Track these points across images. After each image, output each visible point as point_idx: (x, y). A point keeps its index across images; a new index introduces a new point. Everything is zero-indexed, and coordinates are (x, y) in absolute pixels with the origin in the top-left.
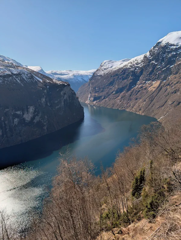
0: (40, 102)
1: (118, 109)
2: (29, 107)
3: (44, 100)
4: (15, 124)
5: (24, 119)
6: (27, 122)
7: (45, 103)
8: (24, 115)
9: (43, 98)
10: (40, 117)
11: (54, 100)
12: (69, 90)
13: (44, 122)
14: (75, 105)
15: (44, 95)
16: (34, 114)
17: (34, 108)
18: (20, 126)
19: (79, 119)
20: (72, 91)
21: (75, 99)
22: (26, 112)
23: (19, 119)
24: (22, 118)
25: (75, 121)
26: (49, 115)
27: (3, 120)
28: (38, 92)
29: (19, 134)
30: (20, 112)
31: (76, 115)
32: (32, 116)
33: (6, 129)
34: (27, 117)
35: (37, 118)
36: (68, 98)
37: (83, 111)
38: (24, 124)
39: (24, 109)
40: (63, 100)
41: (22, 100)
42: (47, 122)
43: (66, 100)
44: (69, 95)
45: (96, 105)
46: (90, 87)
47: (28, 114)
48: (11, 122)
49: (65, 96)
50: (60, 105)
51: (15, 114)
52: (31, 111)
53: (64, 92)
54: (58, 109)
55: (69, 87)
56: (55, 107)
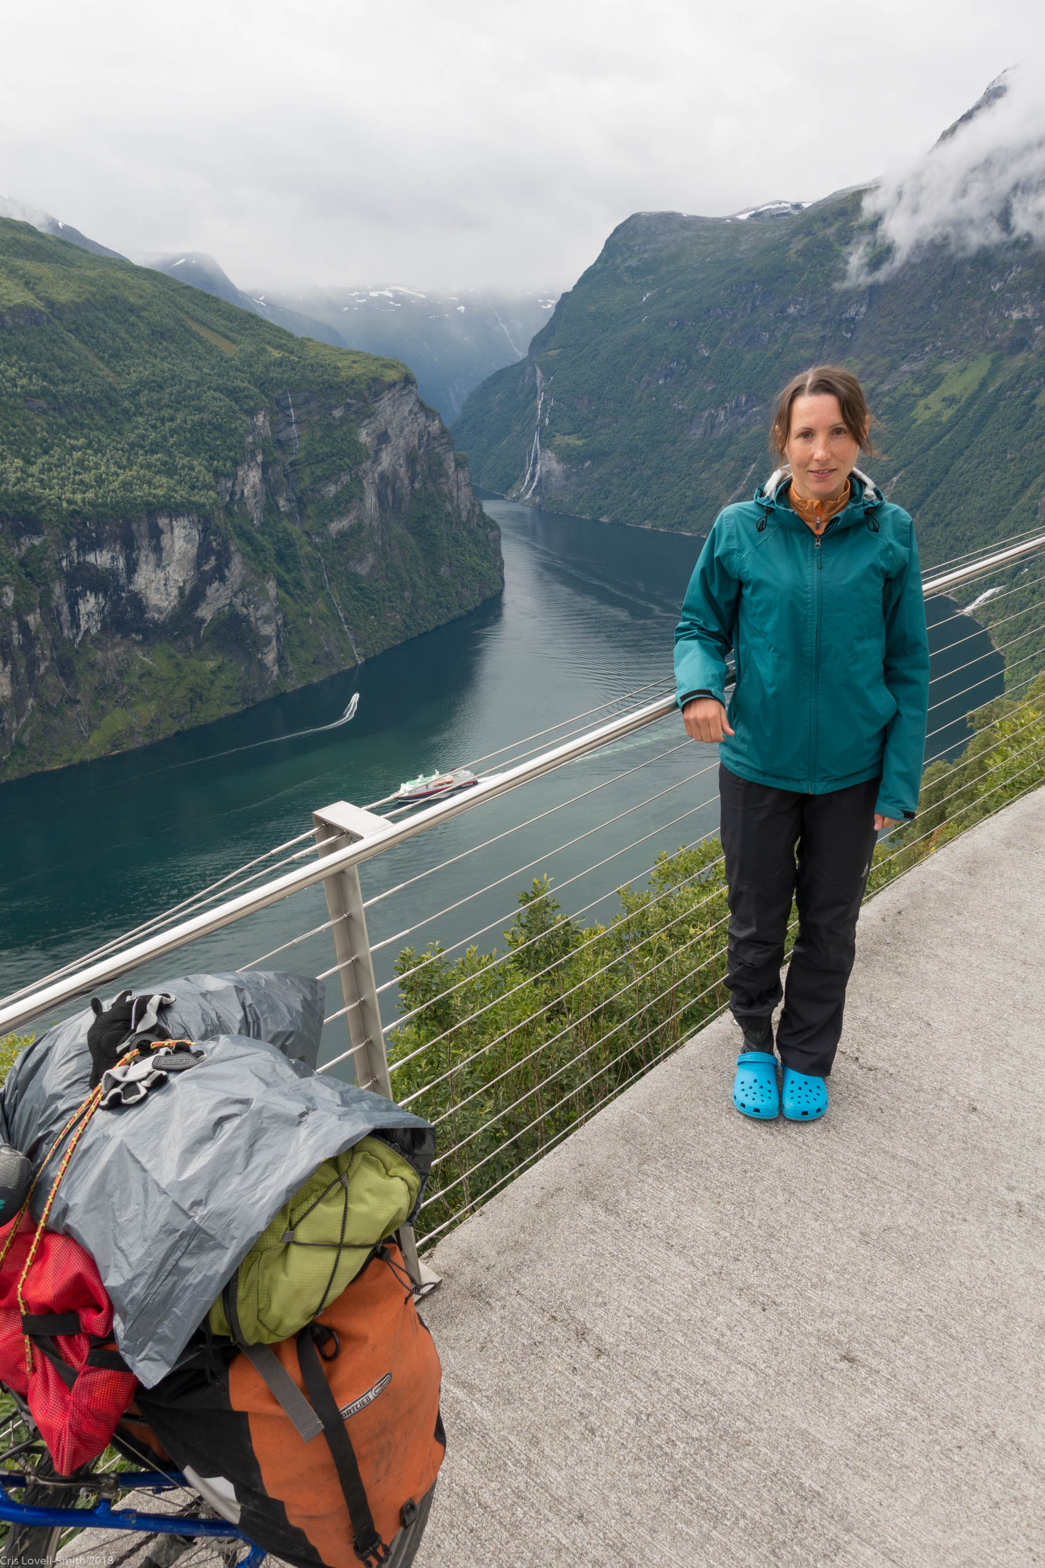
0: (233, 494)
2: (167, 521)
3: (255, 476)
4: (82, 629)
5: (138, 603)
6: (156, 615)
7: (264, 498)
8: (135, 571)
9: (249, 466)
10: (236, 587)
11: (318, 480)
12: (410, 412)
13: (259, 619)
14: (449, 514)
15: (254, 443)
16: (198, 569)
17: (195, 533)
18: (115, 646)
19: (473, 600)
20: (427, 417)
21: (445, 474)
22: (147, 556)
23: (105, 597)
24: (124, 595)
25: (451, 616)
26: (287, 577)
27: (13, 605)
28: (215, 428)
29: (116, 691)
30: (109, 556)
31: (455, 577)
32: (184, 582)
33: (33, 663)
34: (157, 589)
35: (217, 590)
36: (401, 466)
37: (498, 552)
38: (137, 631)
39: (136, 534)
40: (370, 476)
41: (121, 477)
42: (279, 616)
43: (391, 477)
44: (407, 443)
45: (577, 509)
46: (536, 393)
47: (164, 568)
48: (59, 614)
49: (384, 455)
50: (354, 513)
51: (84, 566)
52: (177, 548)
53: (377, 424)
54: (342, 534)
55: (407, 391)
56: (325, 525)
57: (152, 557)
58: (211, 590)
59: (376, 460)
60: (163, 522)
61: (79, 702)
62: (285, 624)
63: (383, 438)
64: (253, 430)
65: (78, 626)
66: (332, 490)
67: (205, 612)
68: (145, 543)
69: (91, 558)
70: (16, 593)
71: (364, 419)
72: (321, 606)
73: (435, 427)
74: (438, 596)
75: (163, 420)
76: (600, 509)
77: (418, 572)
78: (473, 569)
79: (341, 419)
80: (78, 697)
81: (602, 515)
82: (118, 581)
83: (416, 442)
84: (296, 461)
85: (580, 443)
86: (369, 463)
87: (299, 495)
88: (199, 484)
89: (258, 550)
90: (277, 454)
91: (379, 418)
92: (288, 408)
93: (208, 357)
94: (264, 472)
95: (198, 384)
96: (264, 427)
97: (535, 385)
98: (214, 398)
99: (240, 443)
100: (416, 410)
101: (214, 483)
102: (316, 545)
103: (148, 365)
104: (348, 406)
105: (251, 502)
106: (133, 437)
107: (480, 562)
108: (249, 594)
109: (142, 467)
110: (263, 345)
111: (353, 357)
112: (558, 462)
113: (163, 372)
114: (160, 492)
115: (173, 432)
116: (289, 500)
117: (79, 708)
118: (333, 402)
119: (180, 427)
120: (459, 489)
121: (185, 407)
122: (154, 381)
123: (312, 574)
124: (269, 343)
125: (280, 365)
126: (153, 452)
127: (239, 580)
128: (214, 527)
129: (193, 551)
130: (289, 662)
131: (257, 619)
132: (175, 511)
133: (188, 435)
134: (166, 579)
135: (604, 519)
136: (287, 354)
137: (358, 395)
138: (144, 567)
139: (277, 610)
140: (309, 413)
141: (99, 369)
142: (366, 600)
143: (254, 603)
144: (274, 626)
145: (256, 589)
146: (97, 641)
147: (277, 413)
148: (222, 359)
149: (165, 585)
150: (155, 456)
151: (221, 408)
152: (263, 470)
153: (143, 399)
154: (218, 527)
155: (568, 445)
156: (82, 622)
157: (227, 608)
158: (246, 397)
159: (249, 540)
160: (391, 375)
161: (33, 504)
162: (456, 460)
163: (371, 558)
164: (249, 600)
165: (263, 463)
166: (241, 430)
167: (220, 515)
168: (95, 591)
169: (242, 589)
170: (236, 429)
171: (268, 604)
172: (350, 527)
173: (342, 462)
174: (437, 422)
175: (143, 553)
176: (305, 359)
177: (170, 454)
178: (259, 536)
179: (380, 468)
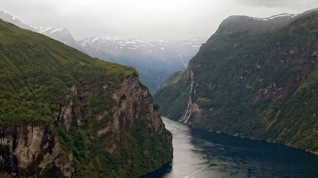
0: (59, 118)
1: (264, 141)
2: (31, 127)
3: (68, 111)
5: (16, 160)
6: (23, 165)
7: (72, 120)
8: (16, 147)
9: (67, 107)
10: (56, 156)
11: (94, 113)
12: (135, 87)
13: (65, 169)
14: (150, 128)
15: (70, 98)
16: (41, 148)
17: (42, 133)
19: (158, 165)
20: (142, 89)
21: (149, 112)
23: (3, 157)
24: (11, 156)
25: (148, 172)
26: (78, 152)
28: (55, 92)
30: (7, 140)
31: (151, 155)
32: (35, 152)
34: (24, 155)
35: (48, 157)
36: (130, 108)
37: (171, 145)
38: (15, 171)
39: (18, 132)
40: (117, 112)
41: (15, 110)
42: (73, 168)
43: (126, 113)
44: (133, 100)
45: (207, 127)
46: (191, 81)
47: (28, 146)
49: (123, 104)
50: (109, 127)
52: (34, 139)
53: (121, 91)
54: (103, 136)
55: (133, 79)
56: (96, 132)
57: (24, 142)
58: (45, 157)
59: (120, 106)
60: (29, 128)
62: (76, 172)
63: (124, 97)
64: (70, 93)
66: (100, 117)
67: (43, 165)
68: (21, 136)
71: (116, 90)
72: (91, 165)
73: (145, 93)
74: (143, 162)
75: (35, 88)
76: (216, 128)
77: (135, 152)
78: (159, 152)
79: (106, 89)
81: (217, 130)
82: (9, 150)
83: (138, 99)
84: (86, 105)
85: (208, 101)
86: (116, 107)
87: (86, 119)
88: (46, 113)
89: (66, 140)
90: (79, 102)
91: (122, 89)
92: (85, 84)
93: (56, 65)
94: (72, 110)
95: (50, 75)
96: (74, 91)
97: (190, 78)
98: (55, 80)
99: (64, 97)
100: (138, 86)
101: (51, 113)
102: (92, 139)
103: (32, 67)
104: (109, 84)
105: (66, 121)
106: (22, 94)
107: (162, 149)
108: (61, 159)
109: (24, 106)
110: (78, 60)
111: (113, 66)
112: (199, 108)
113: (37, 70)
114: (30, 116)
115: (38, 93)
116: (82, 121)
118: (103, 82)
119: (41, 91)
120: (155, 119)
121: (44, 83)
122: (34, 73)
123: (89, 152)
124: (80, 60)
125: (84, 68)
126: (29, 100)
127: (58, 153)
128: (49, 131)
129: (40, 140)
131: (63, 170)
132: (34, 124)
133: (44, 94)
134: (28, 151)
135: (218, 132)
136: (87, 64)
137: (114, 80)
138: (20, 145)
139: (72, 166)
140: (93, 87)
141: (14, 69)
142: (111, 164)
143: (63, 163)
144: (70, 173)
145: (64, 157)
147: (80, 86)
148: (61, 65)
149: (28, 153)
150: (30, 102)
151: (58, 84)
152: (72, 109)
153: (28, 80)
154: (51, 131)
155: (203, 101)
157: (52, 164)
158: (69, 80)
159: (64, 137)
160: (129, 73)
162: (154, 107)
163: (115, 146)
164: (61, 161)
165: (73, 106)
166: (65, 92)
167: (52, 126)
169: (58, 157)
170: (63, 92)
171: (69, 163)
172: (107, 133)
173: (105, 106)
174: (146, 91)
175: (20, 140)
176: (94, 66)
177: (35, 101)
178: (68, 135)
179: (121, 109)
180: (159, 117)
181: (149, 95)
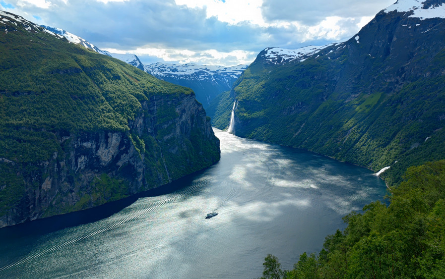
2: (111, 134)
3: (141, 121)
5: (98, 159)
6: (104, 164)
7: (143, 128)
8: (98, 149)
9: (139, 118)
11: (161, 123)
16: (119, 149)
17: (119, 138)
18: (88, 173)
21: (203, 123)
22: (103, 145)
23: (87, 157)
24: (94, 156)
26: (148, 153)
27: (57, 158)
29: (87, 188)
30: (91, 144)
31: (204, 155)
32: (114, 153)
33: (60, 178)
35: (125, 157)
36: (189, 120)
37: (219, 148)
39: (100, 137)
40: (178, 122)
42: (144, 166)
43: (185, 123)
44: (191, 113)
47: (108, 149)
48: (71, 162)
49: (183, 116)
50: (172, 134)
51: (82, 146)
52: (113, 142)
53: (182, 107)
54: (168, 140)
55: (192, 97)
56: (163, 137)
57: (105, 145)
58: (122, 157)
59: (181, 118)
60: (109, 134)
61: (74, 191)
63: (183, 111)
64: (142, 107)
65: (77, 166)
67: (120, 163)
68: (103, 140)
69: (84, 144)
70: (58, 154)
71: (178, 105)
72: (158, 163)
73: (200, 108)
74: (198, 161)
76: (253, 136)
77: (192, 153)
78: (210, 153)
79: (171, 105)
80: (74, 190)
82: (92, 152)
83: (194, 113)
84: (155, 117)
86: (178, 118)
87: (155, 127)
88: (123, 123)
89: (140, 144)
90: (149, 115)
91: (183, 105)
92: (154, 101)
93: (130, 84)
94: (144, 120)
95: (126, 92)
96: (146, 106)
98: (130, 97)
100: (194, 103)
101: (127, 123)
102: (159, 143)
104: (173, 101)
105: (139, 129)
106: (103, 107)
108: (135, 158)
109: (105, 117)
111: (175, 87)
112: (240, 121)
113: (116, 88)
116: (151, 129)
117: (73, 194)
118: (168, 99)
119: (119, 105)
120: (207, 128)
122: (112, 91)
123: (156, 152)
124: (149, 81)
125: (152, 88)
126: (109, 112)
127: (132, 153)
128: (126, 136)
129: (118, 143)
130: (146, 181)
131: (137, 166)
132: (114, 131)
134: (109, 152)
137: (176, 98)
138: (102, 148)
139: (144, 164)
140: (160, 103)
141: (95, 87)
142: (174, 162)
144: (142, 169)
146: (83, 171)
147: (150, 102)
148: (134, 85)
149: (108, 154)
150: (110, 114)
151: (132, 100)
153: (108, 96)
156: (79, 165)
157: (127, 162)
158: (141, 97)
159: (137, 141)
160: (187, 92)
161: (68, 126)
162: (207, 119)
163: (177, 148)
164: (135, 160)
165: (144, 117)
166: (138, 107)
167: (128, 133)
168: (84, 155)
169: (133, 157)
171: (141, 162)
172: (171, 138)
173: (169, 118)
175: (102, 143)
179: (182, 120)
180: (211, 126)
181: (203, 110)
